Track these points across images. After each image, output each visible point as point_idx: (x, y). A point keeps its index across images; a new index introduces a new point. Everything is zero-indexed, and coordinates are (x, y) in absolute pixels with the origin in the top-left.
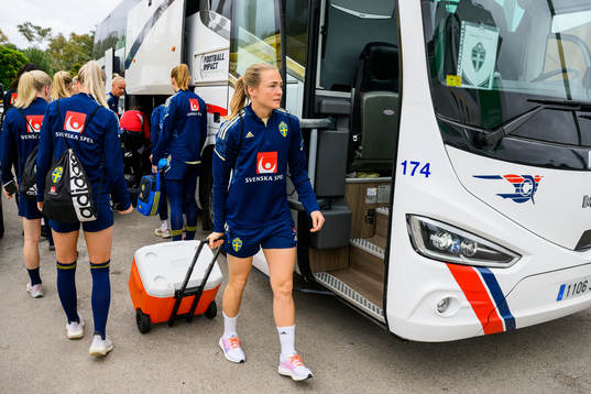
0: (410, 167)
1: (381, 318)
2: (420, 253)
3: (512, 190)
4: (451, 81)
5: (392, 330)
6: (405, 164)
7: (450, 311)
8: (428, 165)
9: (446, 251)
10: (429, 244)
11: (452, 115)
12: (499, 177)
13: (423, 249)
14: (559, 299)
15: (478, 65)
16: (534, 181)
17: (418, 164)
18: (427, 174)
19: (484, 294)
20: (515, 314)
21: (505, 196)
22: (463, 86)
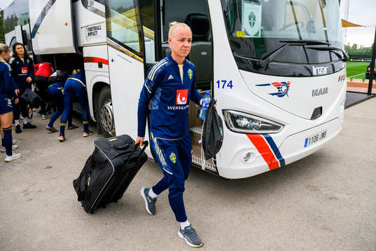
0: (222, 84)
1: (214, 169)
2: (231, 130)
3: (276, 91)
4: (239, 34)
5: (220, 175)
6: (218, 82)
7: (251, 160)
8: (231, 82)
9: (245, 128)
10: (236, 125)
11: (240, 53)
12: (269, 85)
13: (234, 129)
14: (305, 146)
15: (252, 24)
16: (287, 85)
17: (225, 81)
18: (231, 86)
19: (267, 147)
20: (284, 157)
21: (273, 94)
22: (246, 36)
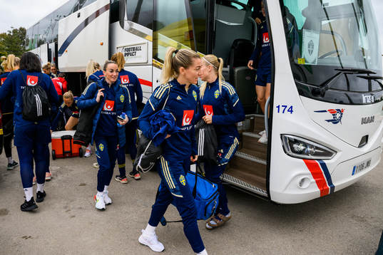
0: (282, 109)
2: (288, 155)
3: (332, 118)
4: (300, 62)
5: (273, 199)
6: (278, 107)
7: (306, 185)
8: (292, 107)
9: (301, 152)
10: (293, 150)
11: (299, 80)
12: (325, 111)
13: (291, 153)
14: (353, 174)
15: (311, 52)
16: (341, 111)
17: (286, 107)
18: (292, 111)
19: (320, 173)
20: (335, 184)
21: (328, 121)
22: (306, 64)
